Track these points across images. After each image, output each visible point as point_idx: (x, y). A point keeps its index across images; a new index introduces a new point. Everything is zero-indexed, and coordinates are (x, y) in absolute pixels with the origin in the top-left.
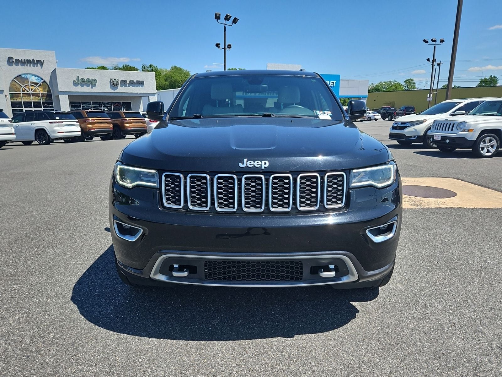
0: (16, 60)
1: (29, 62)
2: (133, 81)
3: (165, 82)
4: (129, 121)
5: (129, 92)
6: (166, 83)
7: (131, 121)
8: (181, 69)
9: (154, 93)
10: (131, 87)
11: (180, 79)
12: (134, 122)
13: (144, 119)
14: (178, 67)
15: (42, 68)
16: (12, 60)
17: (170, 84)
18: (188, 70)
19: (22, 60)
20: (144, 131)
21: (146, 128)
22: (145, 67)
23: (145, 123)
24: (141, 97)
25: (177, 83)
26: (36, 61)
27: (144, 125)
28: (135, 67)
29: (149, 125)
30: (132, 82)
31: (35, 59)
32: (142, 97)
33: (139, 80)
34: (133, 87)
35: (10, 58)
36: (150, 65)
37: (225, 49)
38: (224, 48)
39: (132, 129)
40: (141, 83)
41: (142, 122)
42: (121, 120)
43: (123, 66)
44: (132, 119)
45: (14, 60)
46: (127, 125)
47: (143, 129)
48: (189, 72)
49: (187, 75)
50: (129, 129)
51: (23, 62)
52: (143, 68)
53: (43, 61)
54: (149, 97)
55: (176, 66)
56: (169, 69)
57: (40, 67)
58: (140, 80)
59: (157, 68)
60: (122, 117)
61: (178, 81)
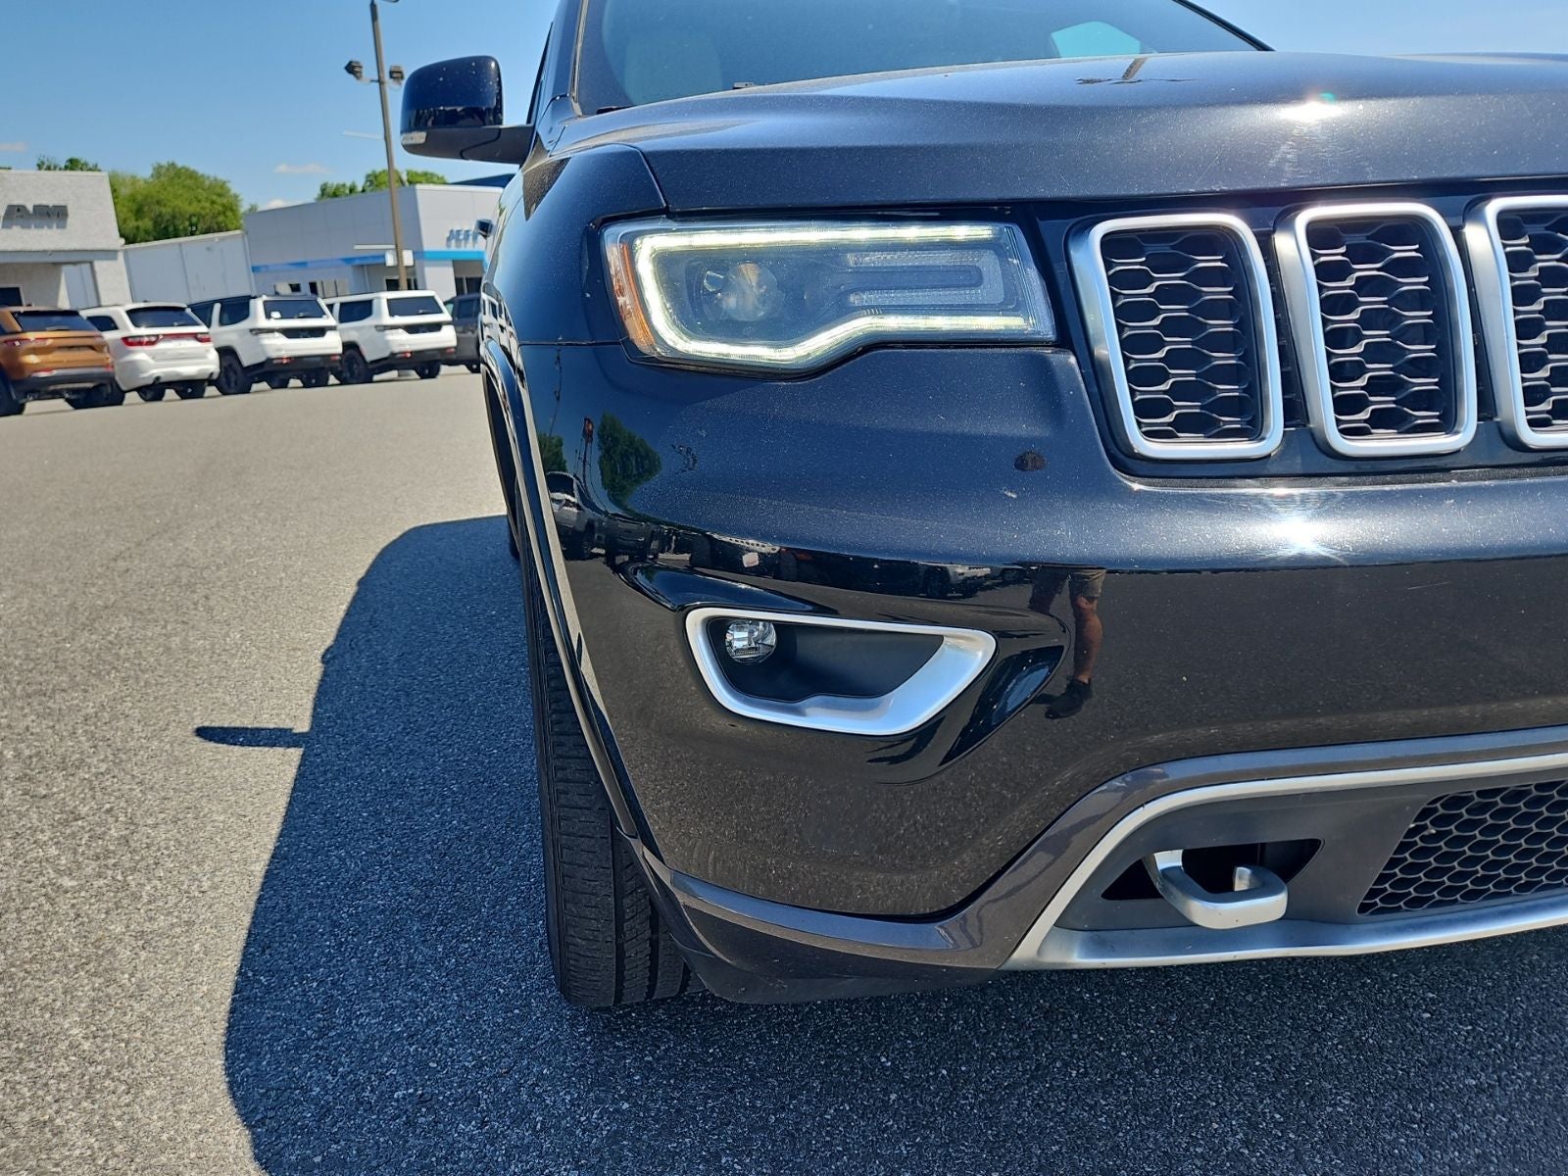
2: (24, 207)
3: (137, 220)
4: (40, 344)
5: (10, 249)
6: (140, 223)
7: (49, 342)
8: (192, 175)
9: (112, 248)
10: (16, 229)
11: (191, 209)
12: (60, 348)
13: (101, 337)
14: (179, 164)
17: (155, 227)
18: (222, 177)
20: (104, 382)
21: (110, 370)
23: (105, 349)
24: (57, 265)
25: (183, 223)
27: (100, 356)
29: (122, 357)
30: (18, 210)
32: (65, 268)
33: (44, 203)
34: (23, 227)
37: (380, 82)
38: (377, 78)
39: (55, 372)
40: (54, 215)
41: (91, 347)
42: (5, 342)
44: (50, 336)
46: (32, 359)
47: (100, 374)
48: (225, 182)
49: (219, 195)
50: (43, 374)
54: (91, 263)
55: (173, 164)
56: (145, 173)
58: (50, 201)
60: (7, 330)
61: (188, 216)
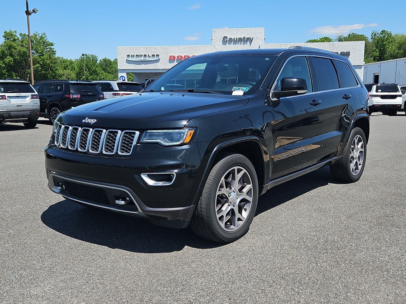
0: (230, 39)
1: (240, 40)
9: (361, 65)
15: (250, 45)
16: (226, 39)
19: (234, 38)
22: (375, 34)
26: (246, 38)
28: (363, 35)
31: (246, 37)
35: (225, 37)
36: (383, 31)
43: (349, 35)
45: (228, 39)
51: (235, 40)
52: (373, 35)
53: (253, 38)
57: (249, 44)
58: (345, 51)
59: (391, 34)
